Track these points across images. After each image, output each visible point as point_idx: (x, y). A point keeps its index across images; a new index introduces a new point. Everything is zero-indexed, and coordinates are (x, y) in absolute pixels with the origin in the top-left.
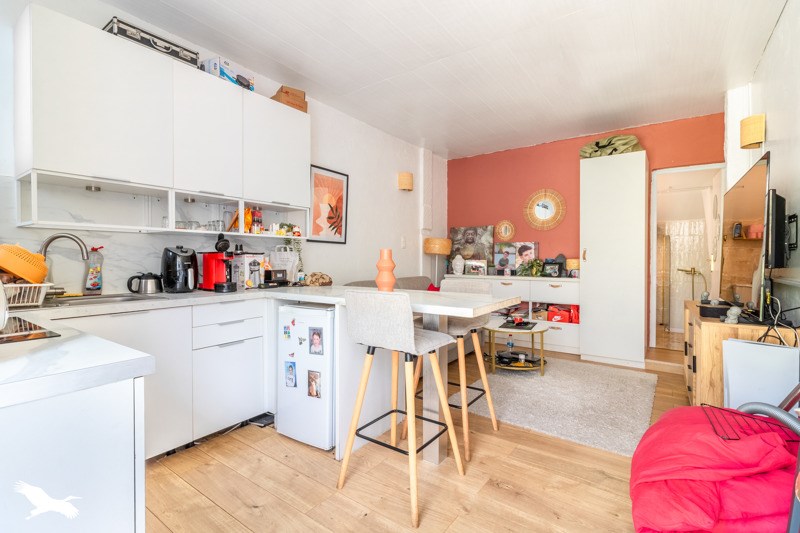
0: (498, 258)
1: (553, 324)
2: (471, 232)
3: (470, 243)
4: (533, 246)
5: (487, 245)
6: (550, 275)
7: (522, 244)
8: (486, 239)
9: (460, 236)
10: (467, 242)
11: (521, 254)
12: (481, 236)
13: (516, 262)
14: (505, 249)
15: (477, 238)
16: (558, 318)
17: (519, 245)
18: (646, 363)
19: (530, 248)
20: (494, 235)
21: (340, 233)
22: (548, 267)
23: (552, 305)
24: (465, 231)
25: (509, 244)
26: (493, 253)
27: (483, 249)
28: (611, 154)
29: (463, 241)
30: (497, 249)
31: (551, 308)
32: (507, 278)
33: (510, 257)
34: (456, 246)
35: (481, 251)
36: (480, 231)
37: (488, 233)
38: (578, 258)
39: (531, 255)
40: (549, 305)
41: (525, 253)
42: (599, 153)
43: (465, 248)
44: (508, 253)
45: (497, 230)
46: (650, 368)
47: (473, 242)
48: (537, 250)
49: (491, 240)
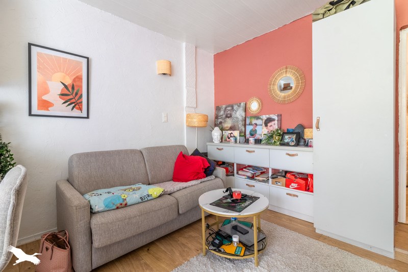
0: (249, 128)
1: (290, 191)
2: (229, 108)
3: (229, 117)
4: (276, 118)
5: (240, 118)
6: (287, 144)
7: (268, 116)
8: (239, 114)
9: (222, 113)
10: (227, 117)
11: (266, 125)
12: (236, 111)
13: (262, 131)
14: (254, 121)
15: (233, 114)
16: (295, 185)
17: (265, 117)
18: (395, 252)
19: (274, 120)
20: (245, 110)
21: (81, 109)
22: (286, 137)
23: (290, 172)
24: (226, 108)
25: (257, 118)
26: (245, 125)
27: (237, 122)
28: (348, 7)
29: (224, 116)
30: (248, 122)
31: (288, 175)
32: (252, 146)
33: (258, 128)
34: (220, 120)
35: (236, 124)
36: (235, 107)
37: (241, 108)
38: (311, 127)
39: (274, 126)
40: (286, 172)
41: (269, 125)
42: (334, 10)
43: (225, 121)
44: (256, 124)
45: (248, 107)
46: (400, 258)
47: (231, 116)
48: (280, 121)
49: (243, 114)
